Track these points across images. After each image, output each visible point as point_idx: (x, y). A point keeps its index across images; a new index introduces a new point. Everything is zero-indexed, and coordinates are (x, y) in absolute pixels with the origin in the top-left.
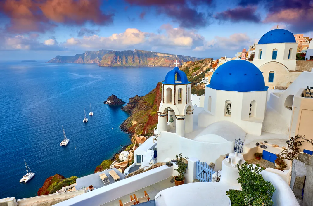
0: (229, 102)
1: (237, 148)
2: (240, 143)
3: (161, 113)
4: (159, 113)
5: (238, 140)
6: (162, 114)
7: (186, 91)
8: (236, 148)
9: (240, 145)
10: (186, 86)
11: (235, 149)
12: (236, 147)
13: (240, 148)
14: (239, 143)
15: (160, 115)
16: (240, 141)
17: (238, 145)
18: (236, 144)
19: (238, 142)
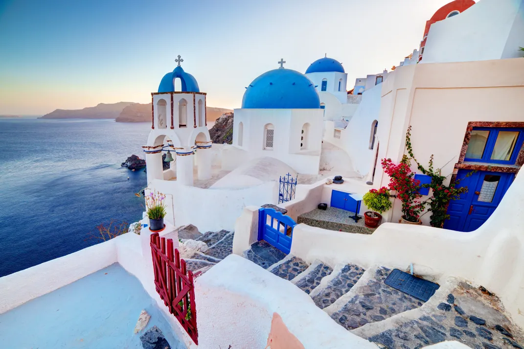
0: (270, 128)
1: (285, 192)
2: (290, 182)
3: (149, 147)
4: (147, 147)
5: (286, 177)
6: (151, 150)
7: (194, 104)
8: (282, 193)
9: (290, 187)
10: (194, 96)
11: (281, 195)
12: (282, 190)
13: (289, 192)
14: (288, 182)
15: (148, 150)
16: (290, 178)
17: (286, 186)
18: (282, 185)
19: (286, 180)
